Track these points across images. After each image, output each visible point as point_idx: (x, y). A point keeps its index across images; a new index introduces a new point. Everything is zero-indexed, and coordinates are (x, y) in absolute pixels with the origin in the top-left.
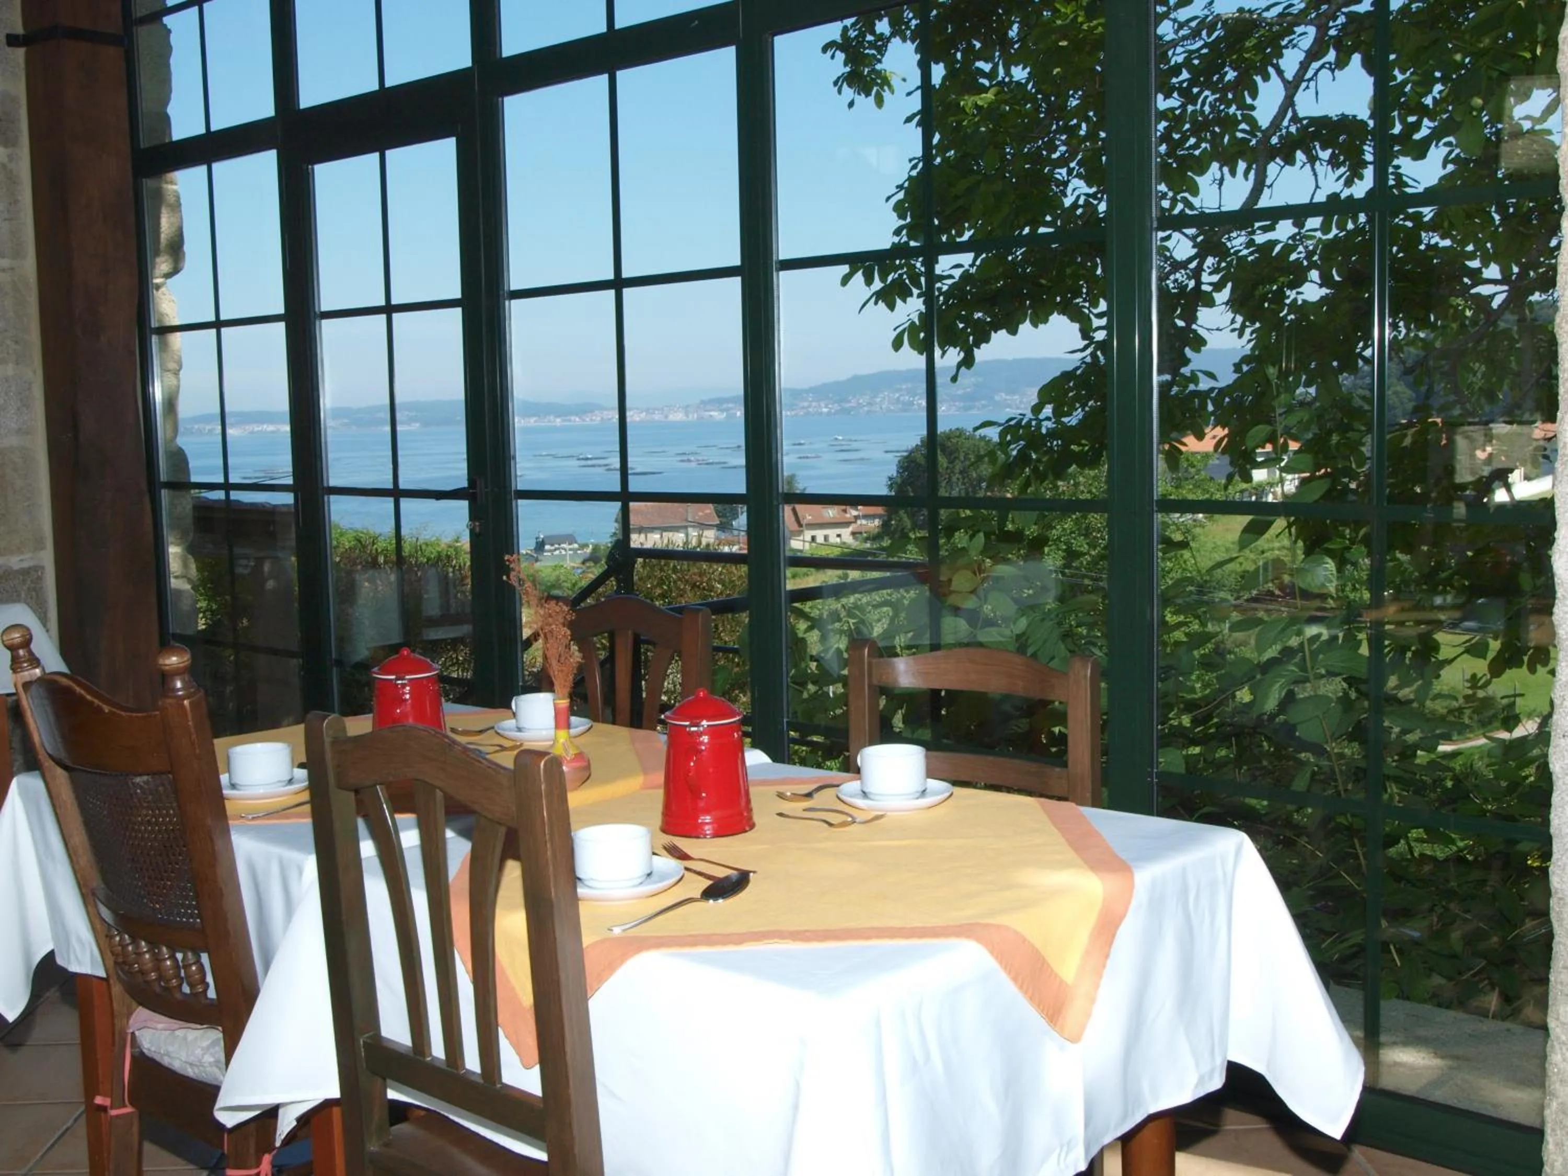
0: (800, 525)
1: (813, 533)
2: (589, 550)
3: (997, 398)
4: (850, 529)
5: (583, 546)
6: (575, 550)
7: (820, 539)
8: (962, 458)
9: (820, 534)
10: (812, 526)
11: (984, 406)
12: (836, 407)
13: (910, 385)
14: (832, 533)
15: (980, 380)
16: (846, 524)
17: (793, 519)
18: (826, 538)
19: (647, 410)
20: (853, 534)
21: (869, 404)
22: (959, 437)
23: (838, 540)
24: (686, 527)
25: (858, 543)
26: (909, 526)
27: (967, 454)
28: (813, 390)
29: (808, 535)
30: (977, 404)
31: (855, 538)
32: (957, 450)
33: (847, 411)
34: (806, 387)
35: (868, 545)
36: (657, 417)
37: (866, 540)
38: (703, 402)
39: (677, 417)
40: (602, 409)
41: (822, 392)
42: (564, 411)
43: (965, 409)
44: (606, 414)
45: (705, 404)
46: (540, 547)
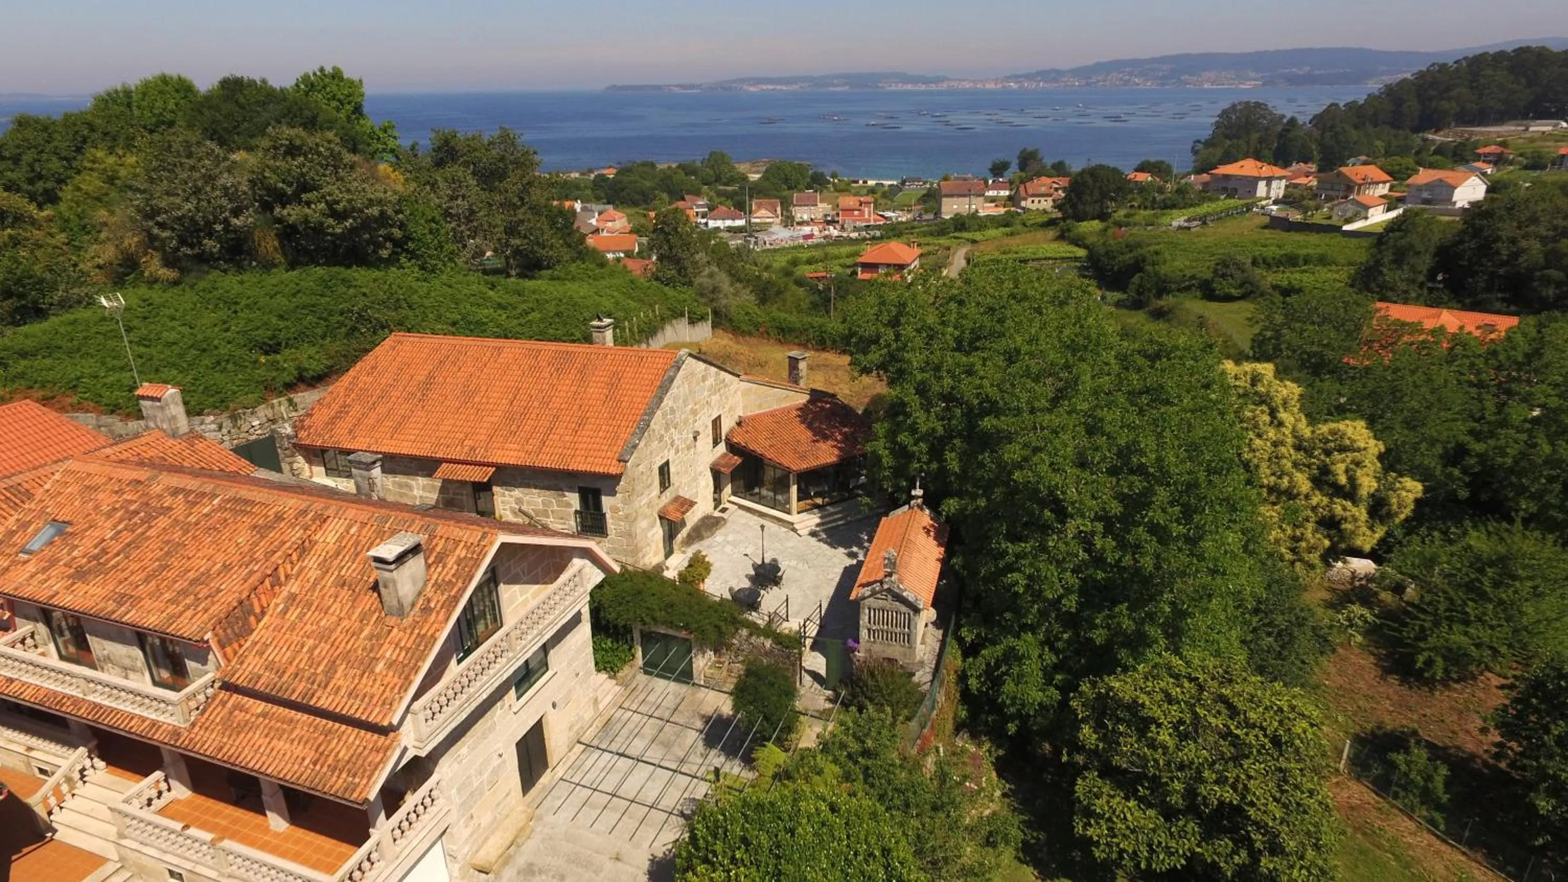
3: (1182, 78)
15: (1174, 66)
18: (1039, 204)
20: (1053, 203)
21: (1103, 80)
30: (1170, 82)
31: (1053, 207)
38: (1008, 75)
39: (990, 86)
40: (949, 80)
41: (1076, 72)
42: (926, 81)
43: (1162, 84)
44: (952, 83)
45: (1008, 78)
46: (903, 183)
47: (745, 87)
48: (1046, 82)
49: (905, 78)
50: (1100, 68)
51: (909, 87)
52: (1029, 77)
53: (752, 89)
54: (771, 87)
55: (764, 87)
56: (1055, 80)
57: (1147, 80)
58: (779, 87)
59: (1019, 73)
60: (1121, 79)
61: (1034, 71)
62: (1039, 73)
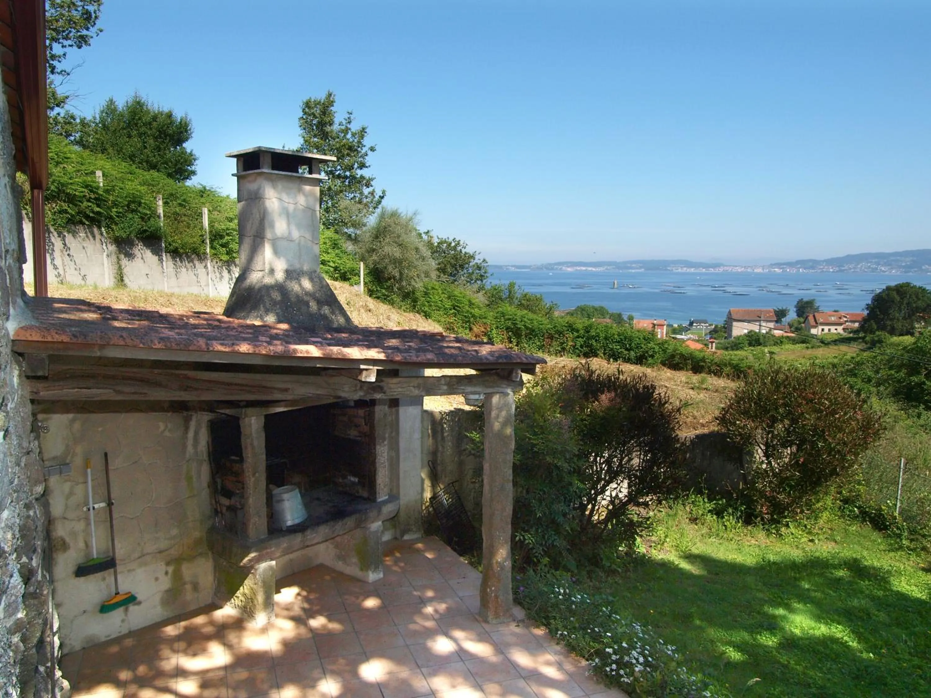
0: (817, 323)
1: (823, 327)
2: (713, 327)
3: (923, 267)
4: (842, 327)
5: (710, 325)
6: (707, 326)
7: (826, 331)
8: (908, 297)
9: (826, 328)
10: (822, 324)
11: (916, 271)
12: (837, 269)
13: (876, 260)
14: (833, 328)
15: (915, 259)
16: (841, 324)
17: (813, 320)
18: (829, 330)
19: (745, 267)
20: (844, 329)
21: (854, 268)
22: (908, 286)
23: (835, 331)
24: (760, 321)
25: (846, 334)
26: (875, 328)
27: (910, 295)
28: (825, 261)
29: (820, 328)
30: (912, 270)
31: (845, 332)
32: (905, 293)
33: (841, 271)
34: (823, 259)
35: (851, 335)
36: (749, 270)
37: (850, 333)
38: (771, 264)
39: (759, 270)
40: (724, 266)
41: (830, 262)
42: (707, 266)
43: (905, 272)
44: (726, 268)
45: (772, 265)
46: (691, 324)
47: (564, 268)
48: (805, 269)
49: (689, 264)
50: (850, 259)
51: (692, 270)
52: (790, 264)
53: (569, 269)
54: (584, 268)
55: (578, 268)
56: (812, 268)
57: (892, 269)
58: (590, 269)
59: (782, 262)
60: (869, 267)
61: (794, 261)
62: (798, 262)
